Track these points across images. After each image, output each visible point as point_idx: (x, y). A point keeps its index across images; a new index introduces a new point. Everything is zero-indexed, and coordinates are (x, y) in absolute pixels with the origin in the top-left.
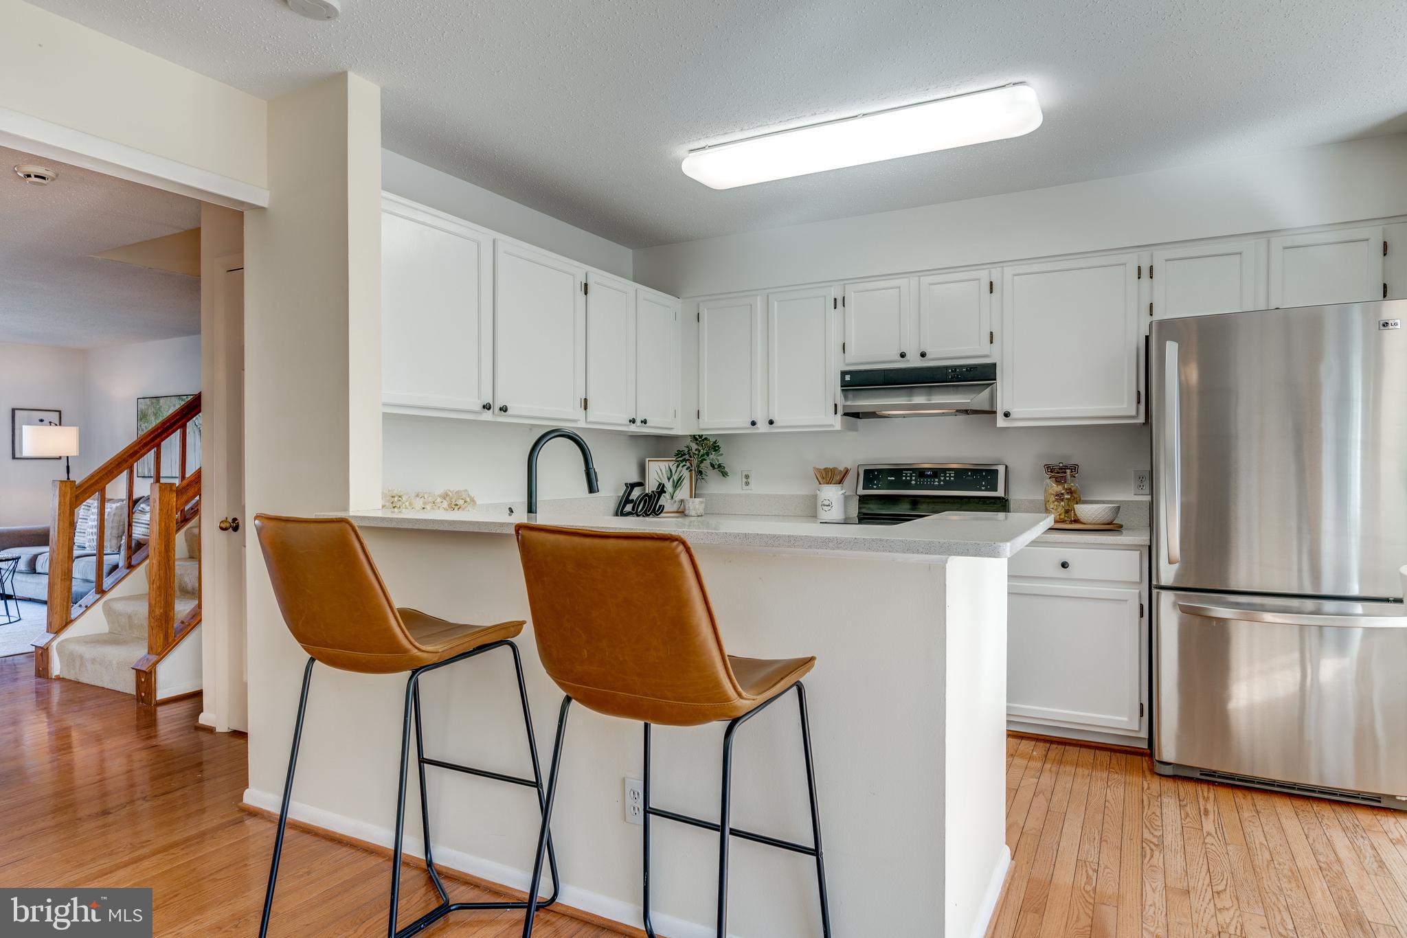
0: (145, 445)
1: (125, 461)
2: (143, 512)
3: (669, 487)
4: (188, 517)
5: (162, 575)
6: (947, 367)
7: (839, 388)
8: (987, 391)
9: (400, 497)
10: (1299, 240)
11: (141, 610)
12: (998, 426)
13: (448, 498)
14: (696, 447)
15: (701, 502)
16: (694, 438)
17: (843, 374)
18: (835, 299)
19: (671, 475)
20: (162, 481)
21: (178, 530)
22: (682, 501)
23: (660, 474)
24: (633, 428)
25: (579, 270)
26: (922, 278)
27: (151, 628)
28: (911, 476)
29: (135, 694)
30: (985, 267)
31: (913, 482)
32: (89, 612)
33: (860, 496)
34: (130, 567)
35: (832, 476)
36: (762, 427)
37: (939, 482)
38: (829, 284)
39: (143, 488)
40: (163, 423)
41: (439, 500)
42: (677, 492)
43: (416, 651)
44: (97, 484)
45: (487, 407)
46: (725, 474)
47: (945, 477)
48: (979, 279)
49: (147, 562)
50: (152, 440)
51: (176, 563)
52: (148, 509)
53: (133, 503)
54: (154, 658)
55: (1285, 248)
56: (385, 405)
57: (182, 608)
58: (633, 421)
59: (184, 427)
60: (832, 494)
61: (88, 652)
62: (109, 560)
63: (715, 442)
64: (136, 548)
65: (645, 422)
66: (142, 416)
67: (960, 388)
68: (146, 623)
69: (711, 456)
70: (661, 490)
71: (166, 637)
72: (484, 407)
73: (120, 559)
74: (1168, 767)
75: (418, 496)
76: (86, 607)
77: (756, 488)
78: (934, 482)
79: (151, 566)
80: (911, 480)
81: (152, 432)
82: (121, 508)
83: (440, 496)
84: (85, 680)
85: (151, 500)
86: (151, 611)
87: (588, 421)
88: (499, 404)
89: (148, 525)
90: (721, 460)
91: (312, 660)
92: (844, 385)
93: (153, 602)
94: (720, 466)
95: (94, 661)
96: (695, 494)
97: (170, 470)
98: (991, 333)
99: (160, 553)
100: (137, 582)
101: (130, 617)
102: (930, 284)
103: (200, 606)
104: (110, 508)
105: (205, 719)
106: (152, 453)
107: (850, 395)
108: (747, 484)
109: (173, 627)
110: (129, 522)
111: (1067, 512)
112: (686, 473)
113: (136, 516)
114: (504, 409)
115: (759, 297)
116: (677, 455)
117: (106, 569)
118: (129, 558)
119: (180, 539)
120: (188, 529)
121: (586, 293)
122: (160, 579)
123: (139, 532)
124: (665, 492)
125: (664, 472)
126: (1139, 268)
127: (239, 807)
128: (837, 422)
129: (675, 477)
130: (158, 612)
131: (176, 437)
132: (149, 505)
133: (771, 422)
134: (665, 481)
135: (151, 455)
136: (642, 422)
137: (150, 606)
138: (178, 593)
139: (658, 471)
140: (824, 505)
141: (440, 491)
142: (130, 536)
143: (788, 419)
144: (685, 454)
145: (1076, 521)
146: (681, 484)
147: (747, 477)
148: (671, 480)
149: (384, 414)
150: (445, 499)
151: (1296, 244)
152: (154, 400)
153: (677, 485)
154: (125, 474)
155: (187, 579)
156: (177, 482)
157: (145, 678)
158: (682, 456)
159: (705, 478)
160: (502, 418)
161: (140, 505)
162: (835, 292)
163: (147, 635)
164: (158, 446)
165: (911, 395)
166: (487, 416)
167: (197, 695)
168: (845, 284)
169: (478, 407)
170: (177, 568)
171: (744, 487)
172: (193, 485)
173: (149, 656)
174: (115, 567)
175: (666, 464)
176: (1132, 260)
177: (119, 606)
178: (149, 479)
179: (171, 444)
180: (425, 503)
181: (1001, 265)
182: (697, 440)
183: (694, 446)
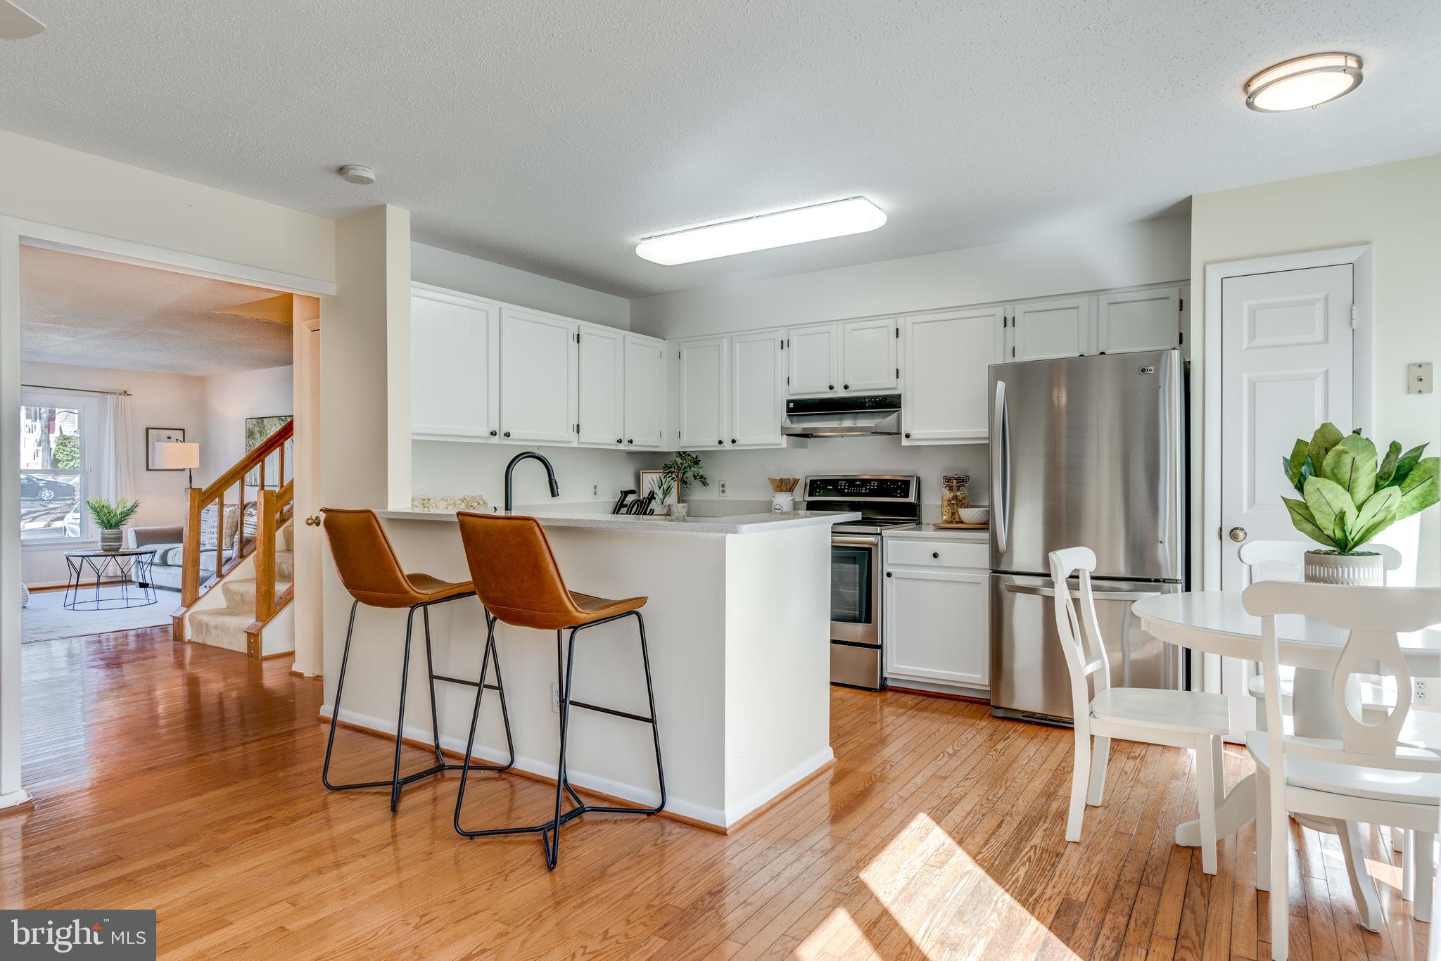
0: (253, 460)
1: (238, 473)
2: (250, 515)
3: (659, 494)
4: (285, 518)
5: (266, 561)
6: (865, 397)
7: (785, 414)
8: (894, 416)
9: (429, 500)
10: (1119, 298)
11: (252, 589)
12: (903, 445)
13: (465, 501)
14: (681, 461)
15: (684, 507)
16: (679, 454)
17: (788, 402)
18: (782, 342)
19: (662, 484)
20: (266, 488)
21: (278, 528)
22: (669, 506)
23: (652, 483)
24: (621, 447)
25: (572, 325)
26: (846, 325)
27: (258, 601)
28: (845, 486)
29: (246, 652)
30: (891, 316)
31: (846, 491)
32: (212, 591)
33: (808, 502)
34: (242, 556)
35: (785, 485)
36: (727, 446)
37: (865, 490)
38: (776, 329)
39: (252, 495)
40: (267, 443)
41: (459, 502)
42: (667, 498)
43: (414, 592)
44: (217, 491)
45: (494, 434)
46: (705, 484)
47: (870, 486)
48: (887, 327)
49: (255, 553)
50: (258, 456)
51: (276, 554)
52: (254, 512)
53: (244, 507)
54: (260, 624)
55: (1109, 304)
56: (413, 434)
57: (280, 588)
58: (620, 441)
59: (282, 445)
60: (783, 500)
61: (212, 621)
62: (226, 554)
63: (696, 458)
64: (245, 543)
65: (631, 442)
66: (250, 434)
67: (875, 414)
68: (254, 600)
69: (693, 469)
70: (652, 496)
71: (269, 608)
72: (492, 433)
73: (233, 553)
74: (1000, 710)
75: (442, 499)
76: (210, 587)
77: (730, 495)
78: (862, 490)
79: (257, 555)
80: (845, 489)
81: (258, 449)
82: (234, 511)
83: (459, 500)
84: (209, 643)
85: (258, 505)
86: (258, 589)
87: (580, 441)
88: (504, 430)
89: (256, 526)
90: (701, 472)
91: (357, 602)
92: (789, 410)
93: (260, 582)
94: (701, 477)
95: (216, 627)
96: (680, 500)
97: (272, 480)
98: (897, 370)
99: (264, 543)
100: (248, 568)
101: (242, 595)
102: (853, 330)
103: (293, 586)
104: (227, 511)
105: (296, 668)
106: (258, 466)
107: (795, 419)
108: (723, 491)
109: (273, 601)
110: (241, 521)
111: (953, 514)
112: (674, 484)
113: (246, 518)
114: (507, 435)
115: (725, 340)
116: (665, 468)
117: (224, 560)
118: (241, 550)
119: (279, 535)
120: (285, 528)
121: (578, 342)
122: (264, 564)
123: (248, 531)
124: (655, 498)
125: (656, 482)
126: (1005, 318)
127: (317, 718)
128: (784, 441)
129: (665, 486)
130: (263, 589)
131: (277, 452)
132: (256, 510)
133: (734, 441)
134: (657, 490)
135: (258, 467)
136: (629, 442)
137: (257, 585)
138: (278, 578)
139: (651, 480)
140: (776, 509)
141: (461, 496)
142: (242, 533)
143: (748, 439)
144: (671, 467)
145: (962, 522)
146: (669, 492)
147: (723, 486)
148: (662, 488)
149: (413, 441)
150: (463, 501)
151: (1117, 301)
152: (259, 421)
153: (666, 493)
154: (238, 482)
155: (284, 566)
156: (277, 490)
157: (253, 638)
158: (668, 469)
159: (688, 486)
160: (507, 441)
161: (248, 510)
162: (782, 335)
163: (255, 609)
164: (263, 461)
165: (841, 419)
166: (495, 440)
167: (290, 654)
168: (789, 329)
169: (487, 434)
170: (276, 557)
171: (721, 494)
172: (287, 492)
173: (257, 623)
174: (229, 559)
175: (658, 475)
176: (999, 312)
177: (234, 587)
178: (255, 487)
179: (272, 459)
180: (447, 505)
181: (904, 315)
182: (681, 455)
183: (679, 461)
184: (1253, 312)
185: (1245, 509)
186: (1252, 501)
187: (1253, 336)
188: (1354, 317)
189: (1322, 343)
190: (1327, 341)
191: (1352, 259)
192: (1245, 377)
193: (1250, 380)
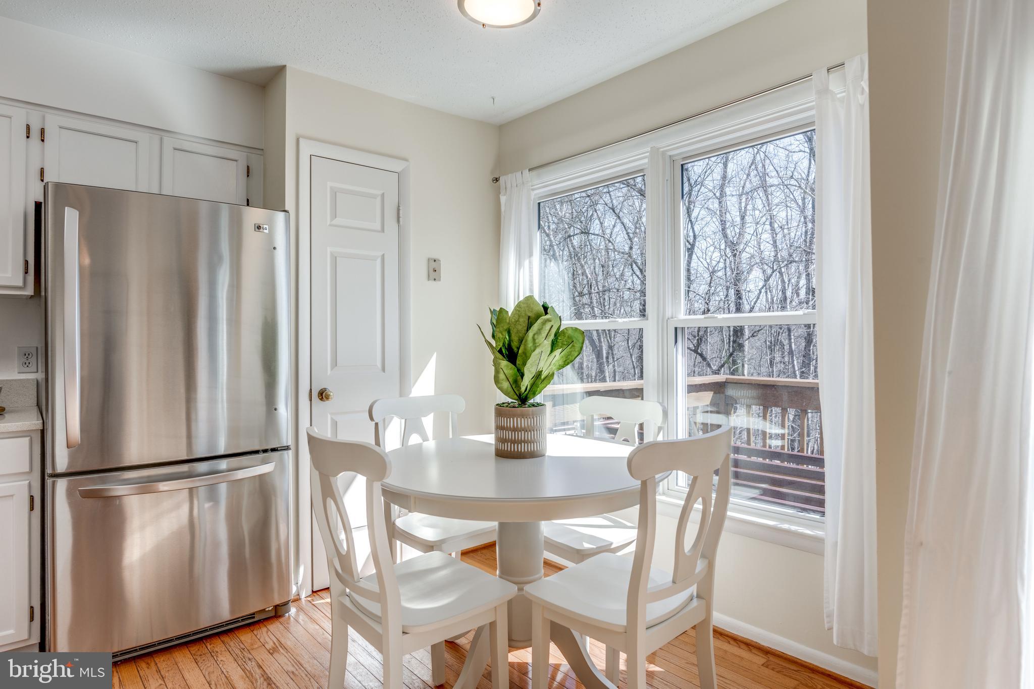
10: (186, 146)
55: (174, 149)
126: (29, 127)
184: (334, 193)
185: (329, 372)
186: (335, 363)
187: (334, 215)
188: (401, 215)
189: (379, 232)
190: (383, 230)
191: (398, 170)
192: (329, 250)
193: (332, 254)
